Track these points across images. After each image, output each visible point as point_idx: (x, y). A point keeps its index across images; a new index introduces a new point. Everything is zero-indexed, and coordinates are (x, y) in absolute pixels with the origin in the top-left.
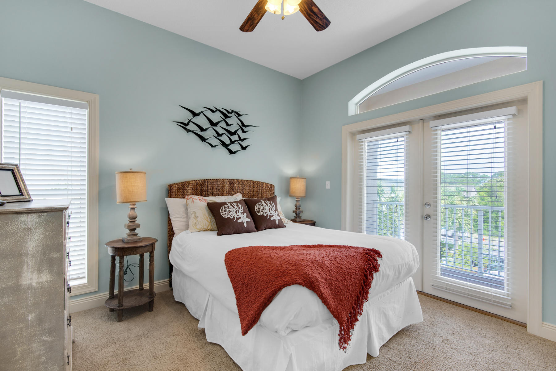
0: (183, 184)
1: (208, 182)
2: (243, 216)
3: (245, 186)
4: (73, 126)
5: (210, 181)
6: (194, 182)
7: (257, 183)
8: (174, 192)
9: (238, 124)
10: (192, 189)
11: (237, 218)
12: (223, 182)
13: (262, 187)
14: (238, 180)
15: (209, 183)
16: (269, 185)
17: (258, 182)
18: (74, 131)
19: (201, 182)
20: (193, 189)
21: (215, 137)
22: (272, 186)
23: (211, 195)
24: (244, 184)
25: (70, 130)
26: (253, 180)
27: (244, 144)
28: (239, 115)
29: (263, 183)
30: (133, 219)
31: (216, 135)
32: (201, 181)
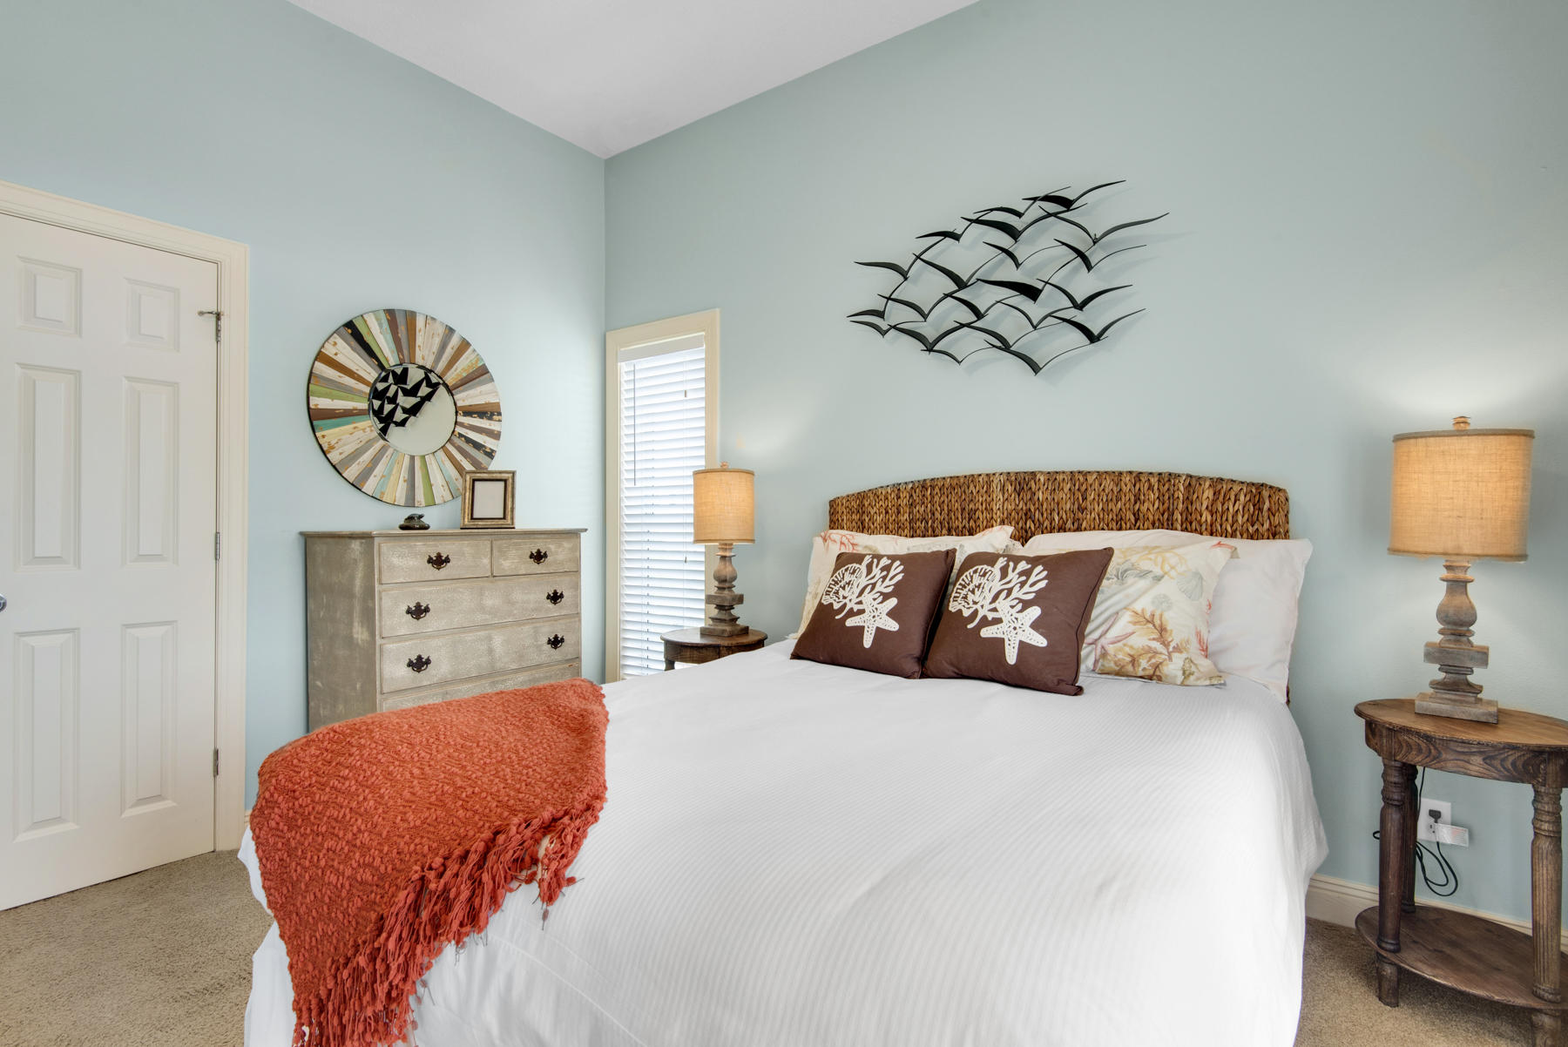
0: (861, 496)
1: (933, 488)
2: (880, 606)
3: (1085, 499)
4: (688, 387)
5: (940, 484)
6: (889, 491)
7: (1154, 480)
8: (838, 519)
9: (1064, 244)
10: (884, 512)
11: (850, 610)
12: (989, 483)
13: (1188, 500)
14: (1052, 476)
15: (937, 490)
16: (1236, 488)
17: (1168, 478)
18: (690, 396)
19: (912, 488)
20: (887, 512)
21: (968, 325)
22: (1265, 494)
23: (944, 531)
24: (1084, 487)
25: (682, 397)
26: (1136, 468)
27: (1094, 318)
28: (1067, 203)
29: (1193, 482)
30: (725, 582)
31: (971, 317)
32: (910, 486)
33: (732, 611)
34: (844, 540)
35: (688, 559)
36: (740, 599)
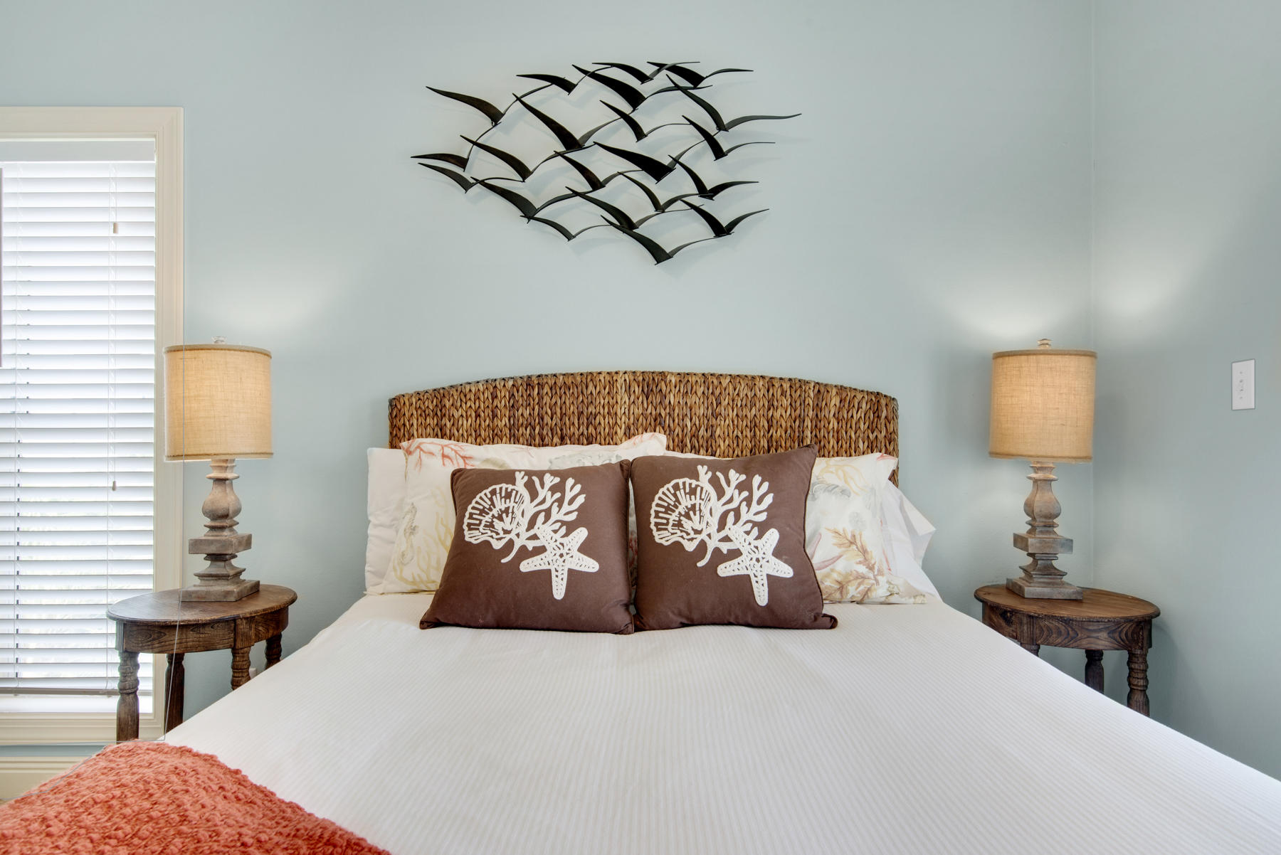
0: (439, 395)
1: (541, 386)
2: (565, 540)
4: (120, 218)
5: (551, 382)
6: (482, 389)
7: (786, 386)
8: (404, 425)
9: (692, 123)
10: (474, 414)
11: (523, 548)
12: (612, 383)
13: (818, 407)
14: (683, 377)
15: (546, 389)
16: (859, 396)
17: (797, 385)
18: (122, 232)
19: (513, 385)
20: (478, 416)
22: (883, 402)
23: (556, 440)
24: (717, 392)
25: (108, 232)
26: (769, 373)
27: (722, 209)
28: (695, 79)
29: (822, 390)
30: (221, 519)
31: (583, 186)
32: (511, 383)
33: (234, 562)
34: (447, 451)
35: (118, 485)
36: (247, 543)
